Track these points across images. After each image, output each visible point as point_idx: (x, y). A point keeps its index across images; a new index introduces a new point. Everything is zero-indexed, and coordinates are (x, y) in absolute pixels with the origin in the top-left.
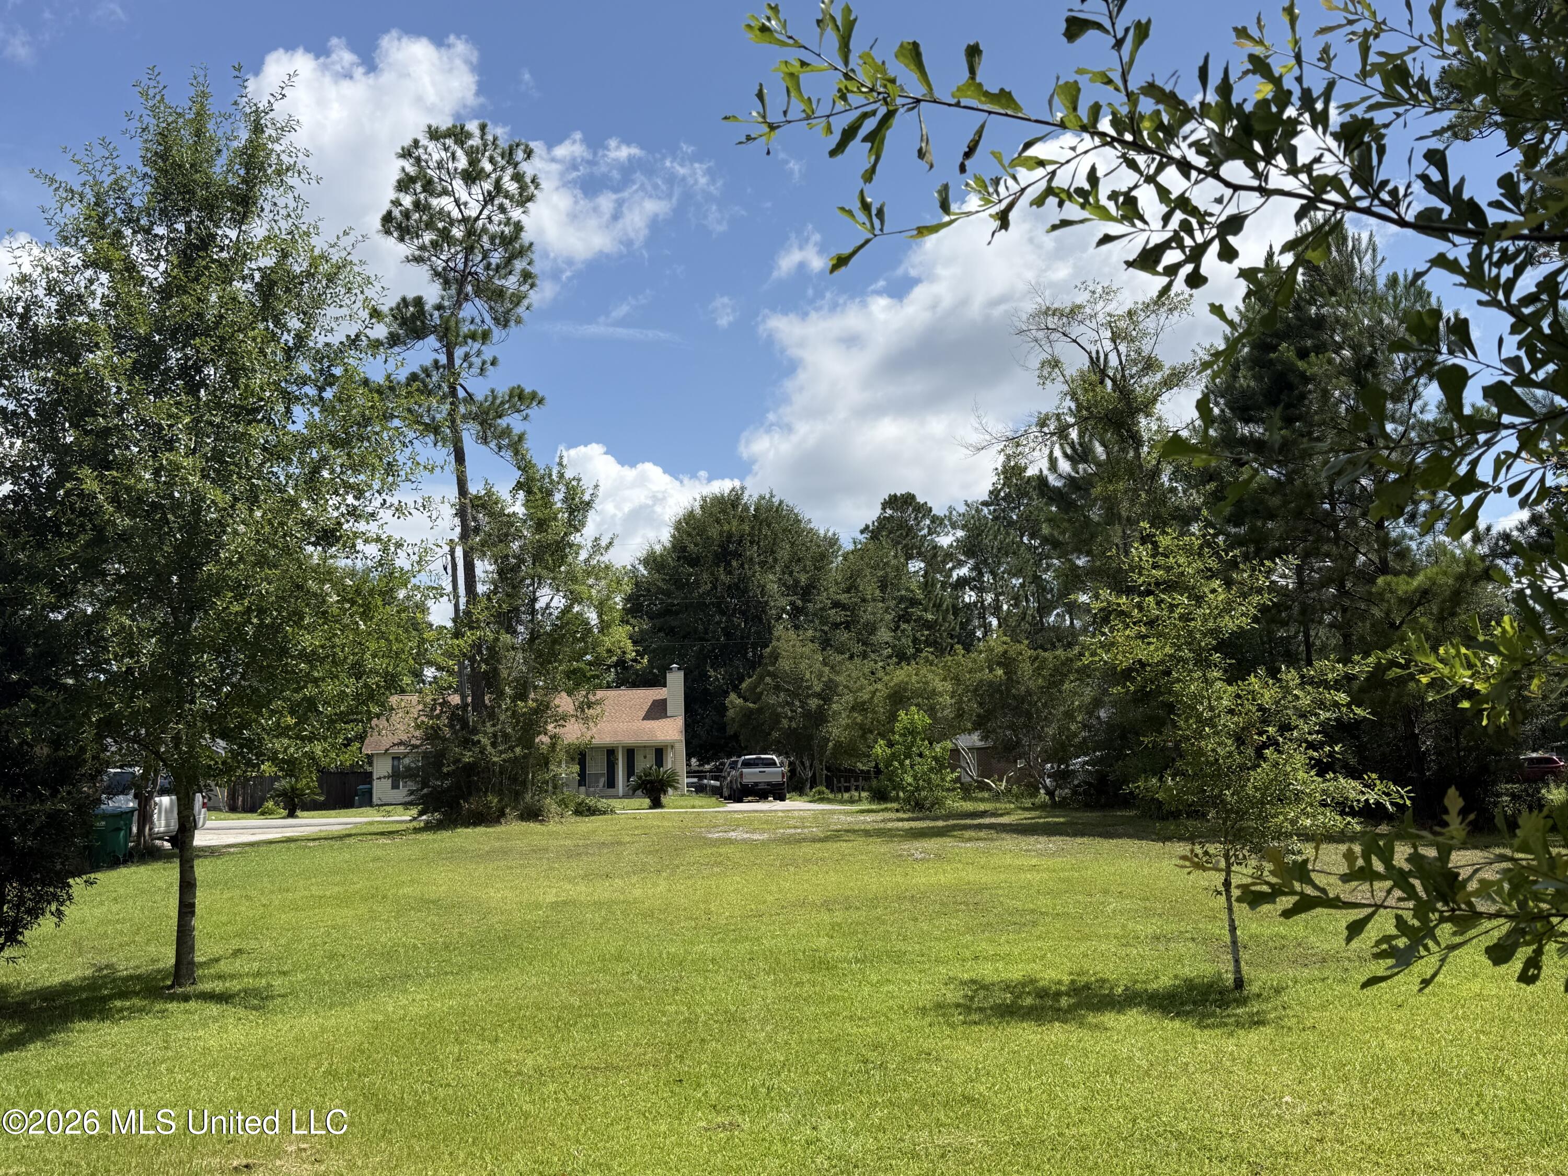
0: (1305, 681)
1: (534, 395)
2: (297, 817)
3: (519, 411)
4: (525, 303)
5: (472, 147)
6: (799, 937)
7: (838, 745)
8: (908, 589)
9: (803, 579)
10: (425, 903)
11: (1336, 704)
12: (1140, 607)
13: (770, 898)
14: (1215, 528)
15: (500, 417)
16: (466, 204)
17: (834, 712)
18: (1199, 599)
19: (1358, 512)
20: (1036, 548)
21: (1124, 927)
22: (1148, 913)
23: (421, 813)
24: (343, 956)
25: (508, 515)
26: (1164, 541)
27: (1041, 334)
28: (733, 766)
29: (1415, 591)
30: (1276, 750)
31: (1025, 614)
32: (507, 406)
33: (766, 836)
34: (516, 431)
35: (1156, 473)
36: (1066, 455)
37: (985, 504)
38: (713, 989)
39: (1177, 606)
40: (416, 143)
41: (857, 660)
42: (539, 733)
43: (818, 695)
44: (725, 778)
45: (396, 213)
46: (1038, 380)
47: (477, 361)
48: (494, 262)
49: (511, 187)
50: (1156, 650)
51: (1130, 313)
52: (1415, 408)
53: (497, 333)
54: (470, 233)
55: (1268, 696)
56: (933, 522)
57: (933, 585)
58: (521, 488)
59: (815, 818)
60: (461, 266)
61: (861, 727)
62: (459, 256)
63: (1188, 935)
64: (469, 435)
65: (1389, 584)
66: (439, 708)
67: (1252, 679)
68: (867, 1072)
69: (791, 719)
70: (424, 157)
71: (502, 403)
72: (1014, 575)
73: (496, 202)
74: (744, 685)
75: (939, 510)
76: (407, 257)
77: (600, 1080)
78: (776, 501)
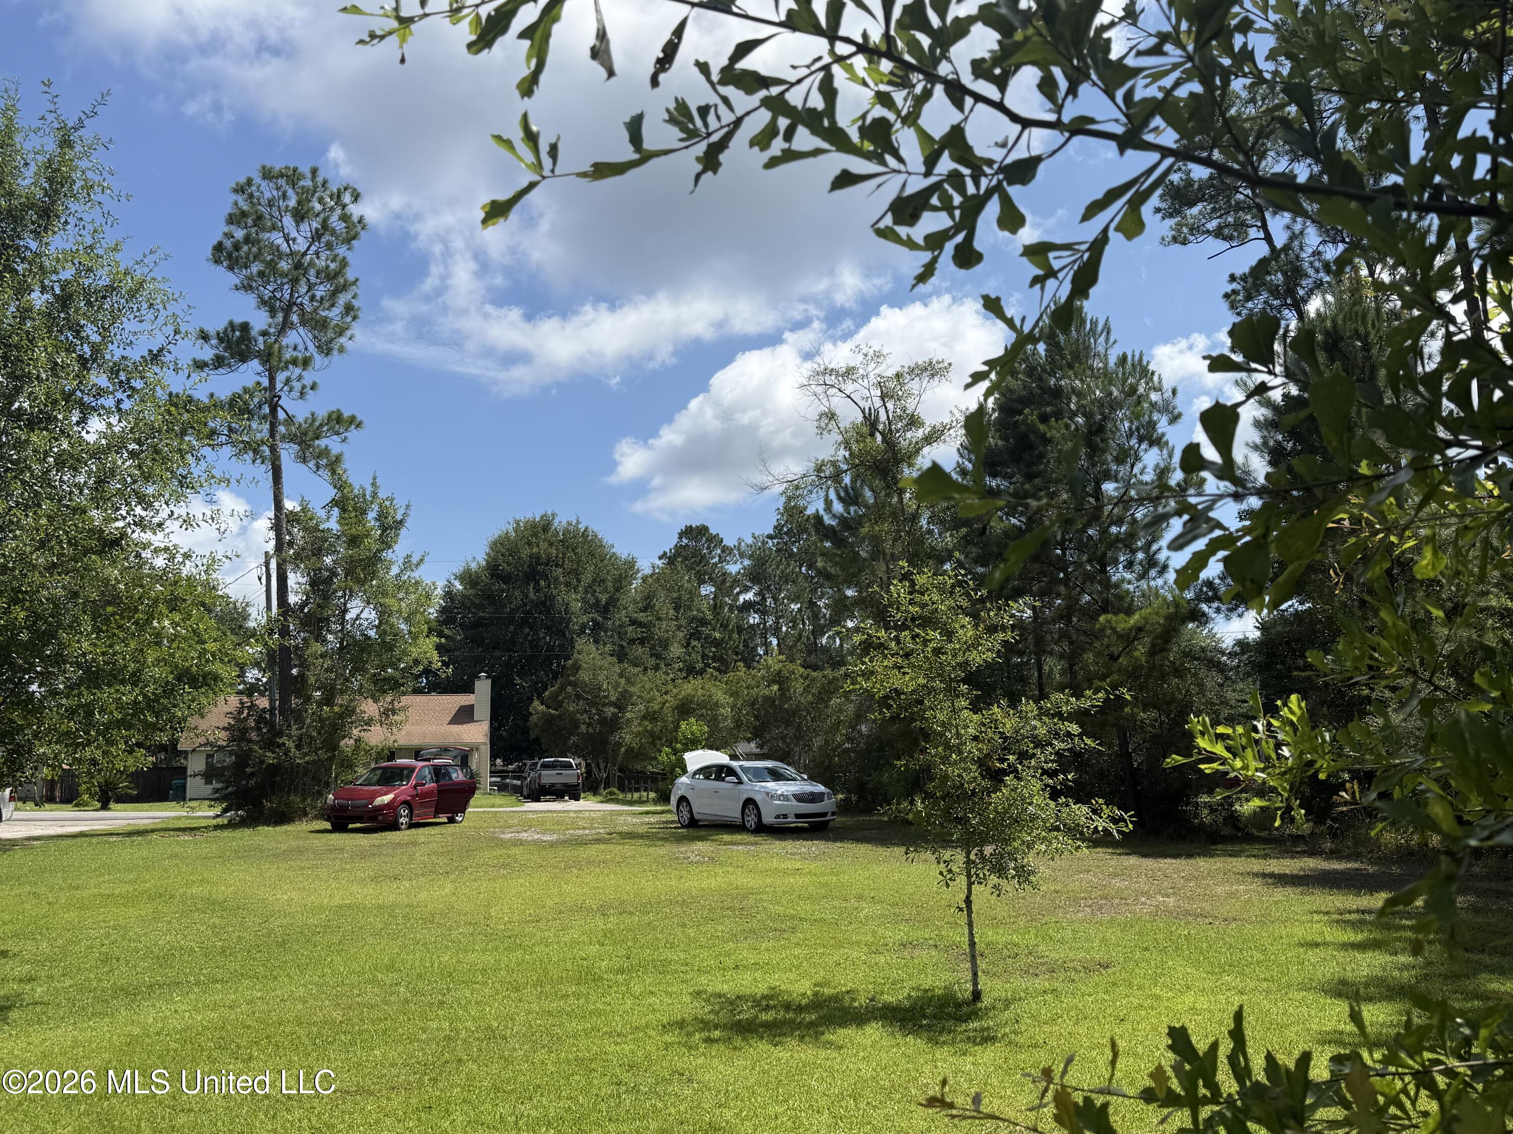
0: (1042, 713)
1: (352, 419)
2: (109, 809)
3: (338, 434)
4: (349, 333)
5: (303, 187)
6: (573, 943)
7: (630, 750)
8: (699, 610)
9: (604, 598)
10: (212, 904)
11: (1069, 735)
12: (897, 639)
13: (549, 902)
14: (965, 569)
15: (318, 438)
16: (294, 240)
17: (628, 720)
18: (949, 634)
19: (1085, 558)
20: (812, 578)
21: (874, 933)
22: (897, 919)
23: (225, 811)
24: (118, 960)
25: (323, 531)
26: (921, 580)
27: (820, 389)
28: (533, 767)
29: (1131, 629)
30: (1015, 777)
31: (800, 635)
32: (325, 428)
33: (555, 836)
34: (334, 452)
35: (915, 517)
36: (840, 498)
37: (770, 537)
38: (477, 1003)
39: (930, 641)
40: (249, 182)
41: (650, 673)
42: (344, 737)
43: (614, 704)
44: (525, 779)
45: (228, 244)
46: (816, 431)
47: (297, 386)
48: (318, 294)
49: (340, 226)
50: (912, 679)
51: (898, 376)
52: (1136, 470)
53: (319, 360)
54: (298, 266)
55: (1009, 725)
56: (723, 551)
57: (722, 607)
58: (336, 505)
59: (604, 818)
60: (287, 296)
61: (652, 734)
62: (286, 287)
63: (931, 942)
64: (288, 453)
65: (1109, 622)
66: (246, 712)
67: (995, 709)
68: (619, 1096)
69: (589, 725)
70: (256, 194)
71: (321, 425)
72: (793, 601)
73: (324, 240)
74: (547, 693)
75: (729, 542)
76: (236, 286)
77: (349, 1106)
78: (582, 527)
